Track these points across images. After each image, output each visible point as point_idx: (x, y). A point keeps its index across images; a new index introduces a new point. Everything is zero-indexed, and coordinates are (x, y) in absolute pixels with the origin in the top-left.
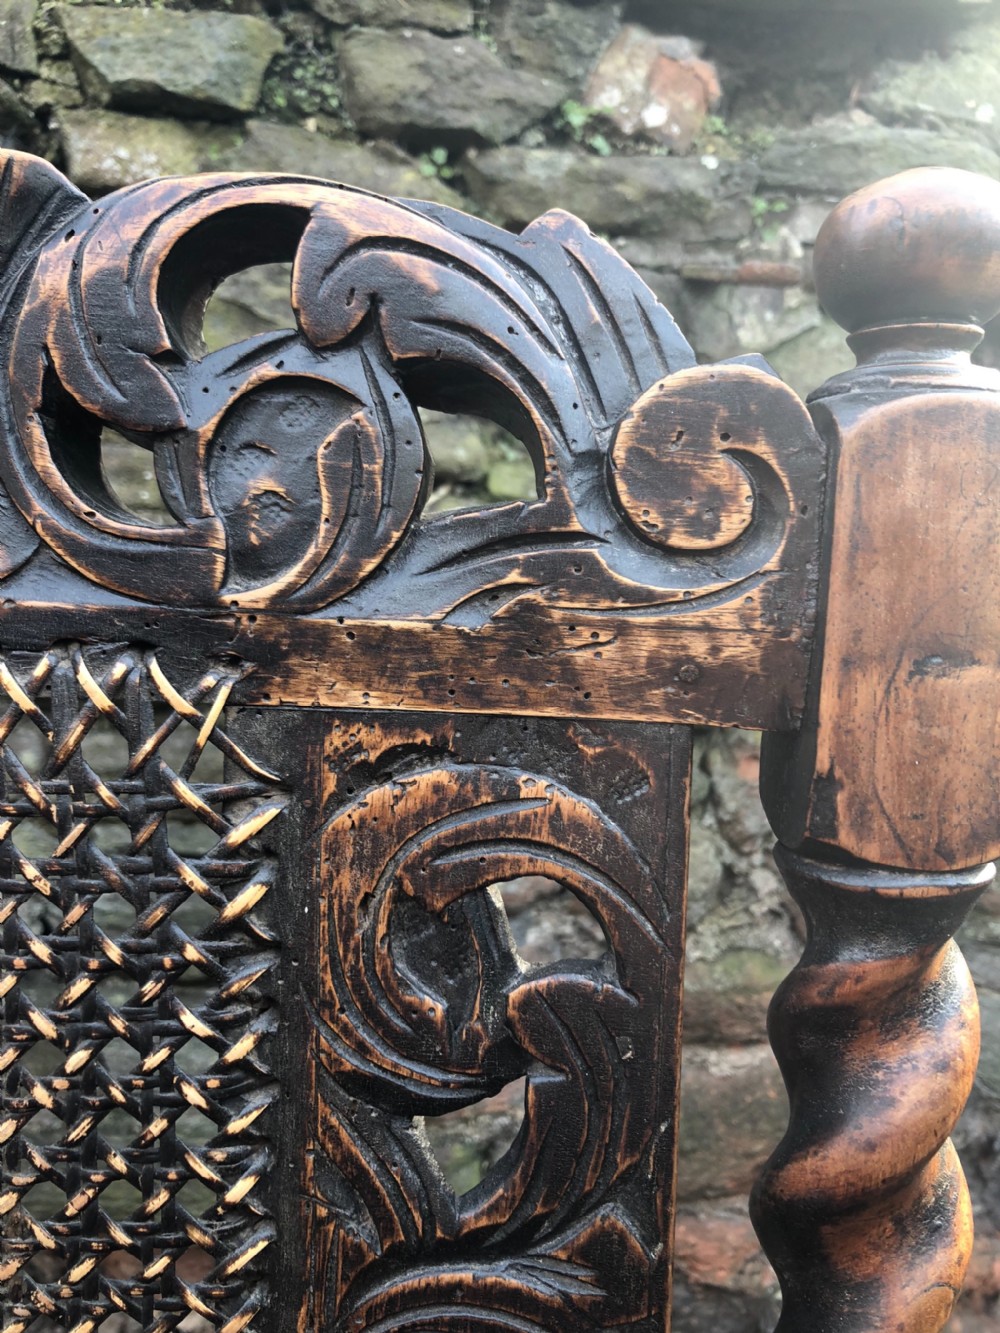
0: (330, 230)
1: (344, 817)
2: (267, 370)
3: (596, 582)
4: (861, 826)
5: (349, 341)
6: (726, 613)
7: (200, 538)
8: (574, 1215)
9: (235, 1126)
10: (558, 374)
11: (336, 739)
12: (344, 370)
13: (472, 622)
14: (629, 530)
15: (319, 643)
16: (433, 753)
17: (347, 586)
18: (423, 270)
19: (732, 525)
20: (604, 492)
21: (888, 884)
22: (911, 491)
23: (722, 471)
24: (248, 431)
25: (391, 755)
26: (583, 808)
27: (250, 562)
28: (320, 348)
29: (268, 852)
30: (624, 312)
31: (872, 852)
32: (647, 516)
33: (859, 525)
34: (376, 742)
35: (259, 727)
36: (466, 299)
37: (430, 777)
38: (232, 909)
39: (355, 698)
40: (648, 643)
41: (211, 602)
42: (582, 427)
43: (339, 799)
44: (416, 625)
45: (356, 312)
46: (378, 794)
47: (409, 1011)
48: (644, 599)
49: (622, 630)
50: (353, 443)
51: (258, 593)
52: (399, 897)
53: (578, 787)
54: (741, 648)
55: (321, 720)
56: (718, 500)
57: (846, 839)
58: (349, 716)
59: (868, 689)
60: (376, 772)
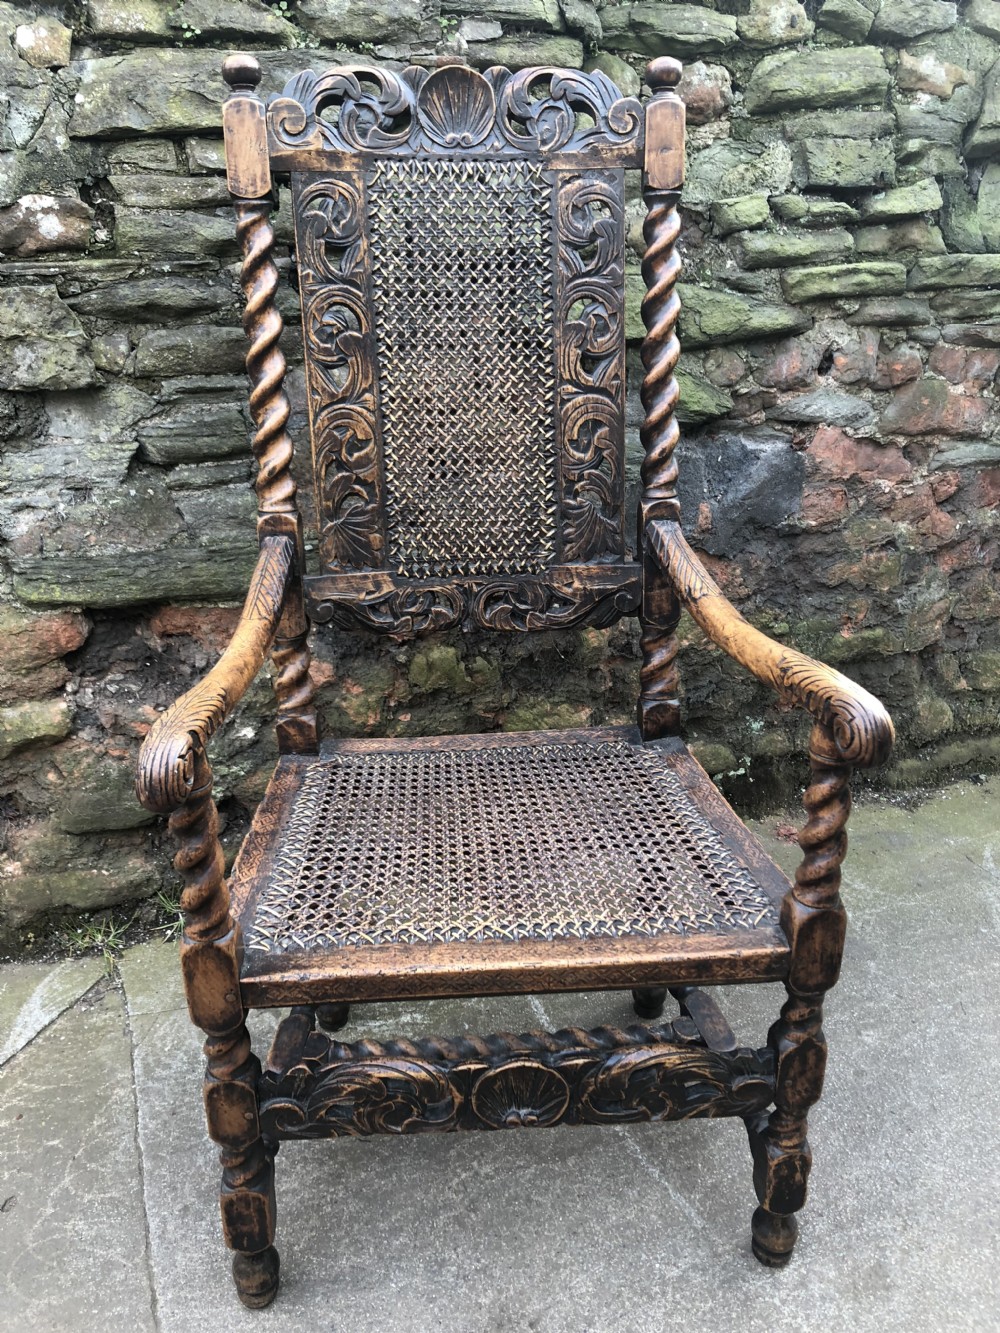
0: (556, 78)
1: (562, 191)
2: (546, 105)
3: (605, 140)
4: (653, 181)
5: (561, 98)
6: (629, 145)
7: (536, 138)
8: (607, 267)
9: (545, 251)
10: (598, 102)
11: (560, 176)
12: (560, 104)
13: (585, 151)
14: (612, 130)
15: (557, 157)
16: (578, 177)
17: (563, 145)
18: (573, 83)
19: (629, 128)
20: (607, 123)
21: (659, 193)
22: (659, 118)
23: (628, 118)
24: (543, 117)
25: (571, 178)
26: (605, 186)
27: (544, 142)
28: (555, 100)
29: (549, 199)
30: (610, 89)
31: (655, 186)
32: (614, 127)
33: (650, 125)
34: (568, 175)
35: (547, 174)
36: (581, 89)
37: (578, 183)
38: (544, 208)
39: (564, 167)
40: (616, 152)
41: (538, 151)
42: (603, 112)
43: (562, 187)
44: (574, 152)
45: (562, 93)
46: (568, 186)
47: (576, 228)
48: (616, 144)
49: (611, 150)
50: (562, 117)
51: (545, 148)
52: (574, 206)
53: (605, 182)
54: (632, 151)
55: (558, 171)
56: (627, 123)
57: (651, 184)
58: (562, 171)
59: (653, 155)
60: (568, 182)
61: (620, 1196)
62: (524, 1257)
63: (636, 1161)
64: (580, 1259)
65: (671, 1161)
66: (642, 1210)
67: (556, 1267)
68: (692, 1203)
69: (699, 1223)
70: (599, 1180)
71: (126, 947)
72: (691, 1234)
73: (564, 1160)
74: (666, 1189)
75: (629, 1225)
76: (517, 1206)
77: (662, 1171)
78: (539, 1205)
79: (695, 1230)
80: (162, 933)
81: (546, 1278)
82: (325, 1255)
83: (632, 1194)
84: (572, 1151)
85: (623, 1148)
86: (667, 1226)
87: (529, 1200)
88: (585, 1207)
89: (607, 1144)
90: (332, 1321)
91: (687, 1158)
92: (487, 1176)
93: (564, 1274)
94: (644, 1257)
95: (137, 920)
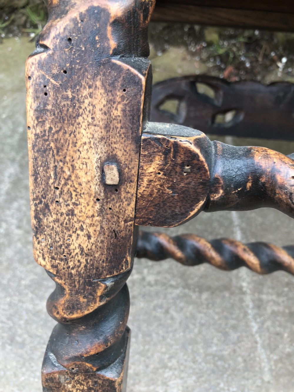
61: (226, 334)
62: (148, 350)
63: (246, 314)
64: (182, 368)
65: (268, 323)
66: (234, 351)
67: (165, 367)
68: (269, 359)
69: (267, 377)
70: (216, 317)
71: (7, 37)
72: (259, 382)
73: (201, 292)
74: (256, 342)
75: (222, 358)
76: (159, 313)
77: (259, 328)
78: (172, 318)
79: (263, 381)
80: (28, 34)
81: (155, 371)
82: (37, 295)
83: (234, 336)
84: (209, 289)
85: (242, 301)
86: (246, 369)
87: (167, 312)
88: (200, 332)
89: (232, 293)
90: (24, 340)
91: (280, 326)
92: (150, 284)
93: (168, 374)
94: (222, 385)
95: (13, 22)
